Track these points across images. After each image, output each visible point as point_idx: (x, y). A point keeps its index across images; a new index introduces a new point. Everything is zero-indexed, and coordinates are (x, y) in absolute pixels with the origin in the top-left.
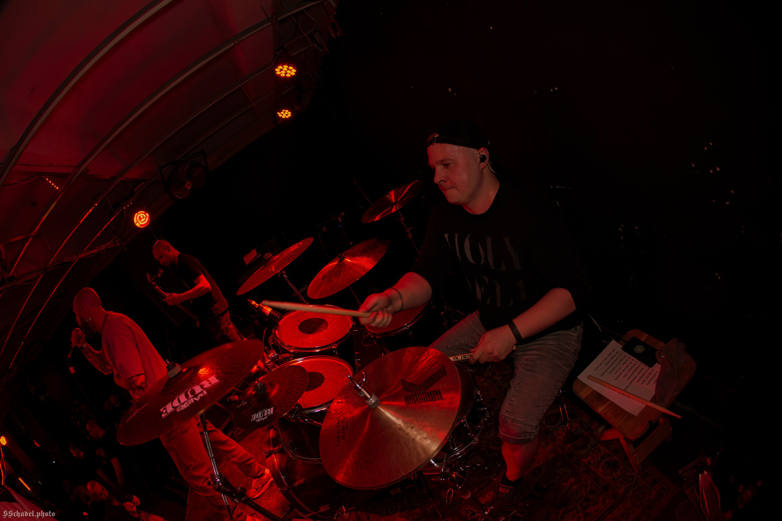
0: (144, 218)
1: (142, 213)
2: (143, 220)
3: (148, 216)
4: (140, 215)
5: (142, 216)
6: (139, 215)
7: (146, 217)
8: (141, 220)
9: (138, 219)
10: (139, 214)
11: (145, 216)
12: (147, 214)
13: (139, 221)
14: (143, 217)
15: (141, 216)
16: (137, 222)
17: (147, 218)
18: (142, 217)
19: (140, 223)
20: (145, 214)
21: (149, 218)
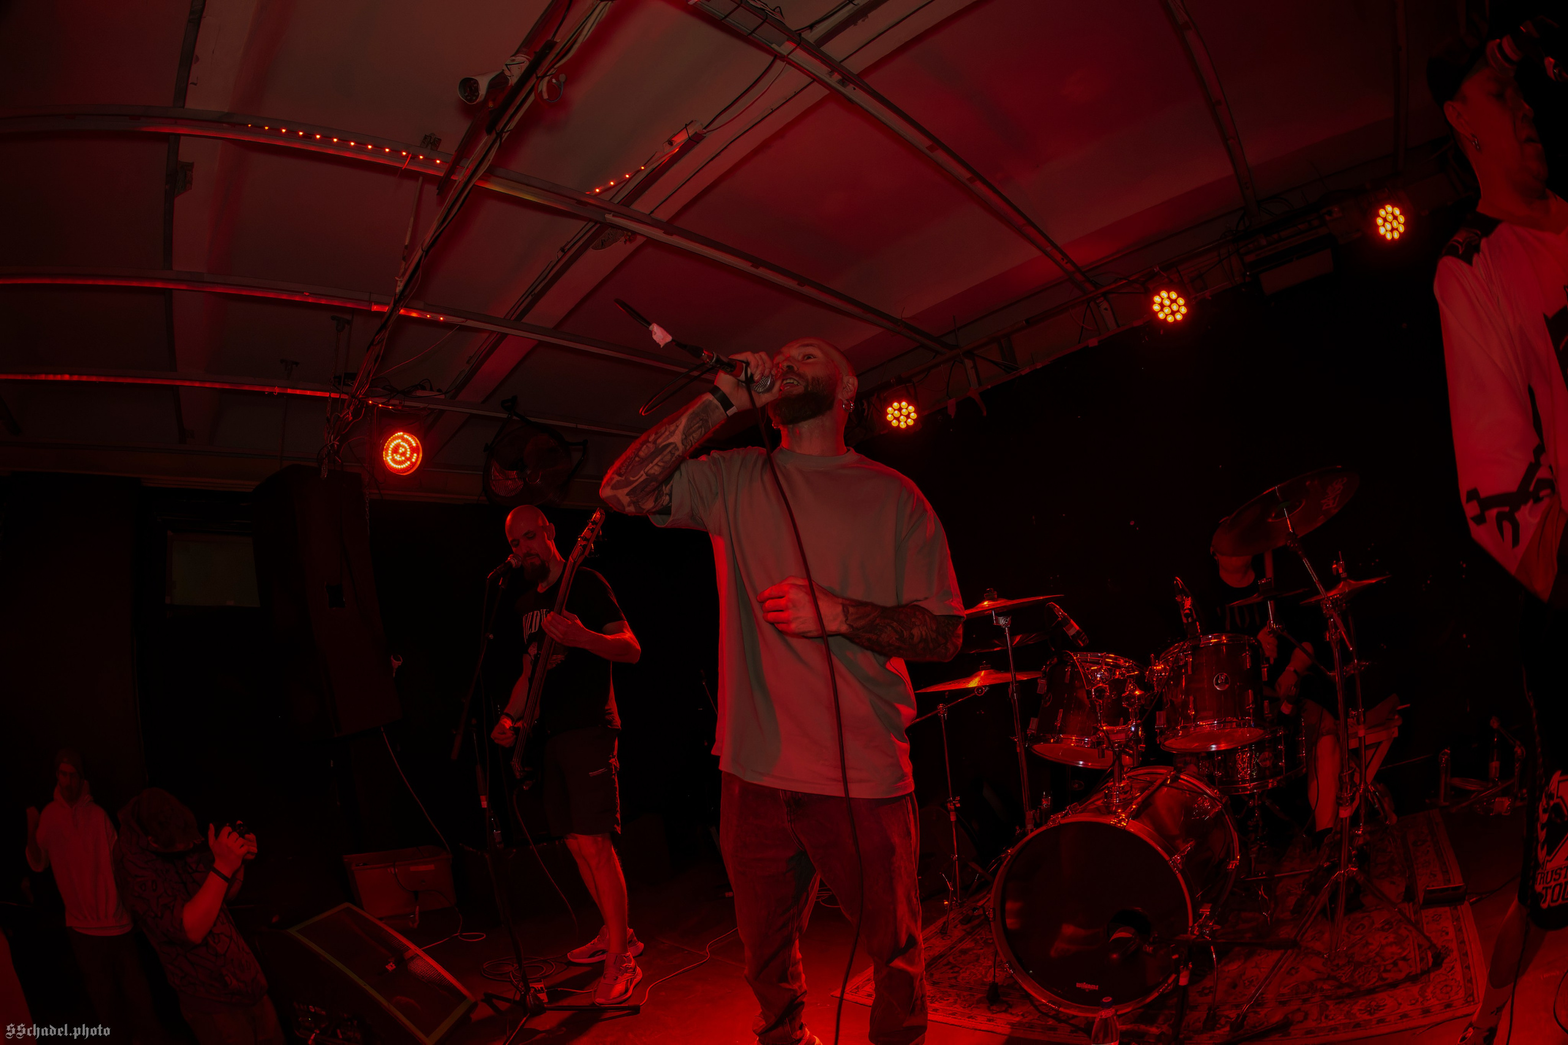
0: (403, 458)
1: (410, 444)
2: (398, 457)
3: (414, 460)
4: (402, 443)
5: (403, 450)
6: (400, 440)
8: (395, 455)
9: (392, 445)
10: (404, 440)
11: (408, 456)
12: (416, 456)
13: (390, 452)
14: (403, 454)
15: (403, 447)
16: (386, 450)
17: (409, 463)
18: (401, 450)
19: (388, 458)
20: (414, 450)
21: (413, 464)
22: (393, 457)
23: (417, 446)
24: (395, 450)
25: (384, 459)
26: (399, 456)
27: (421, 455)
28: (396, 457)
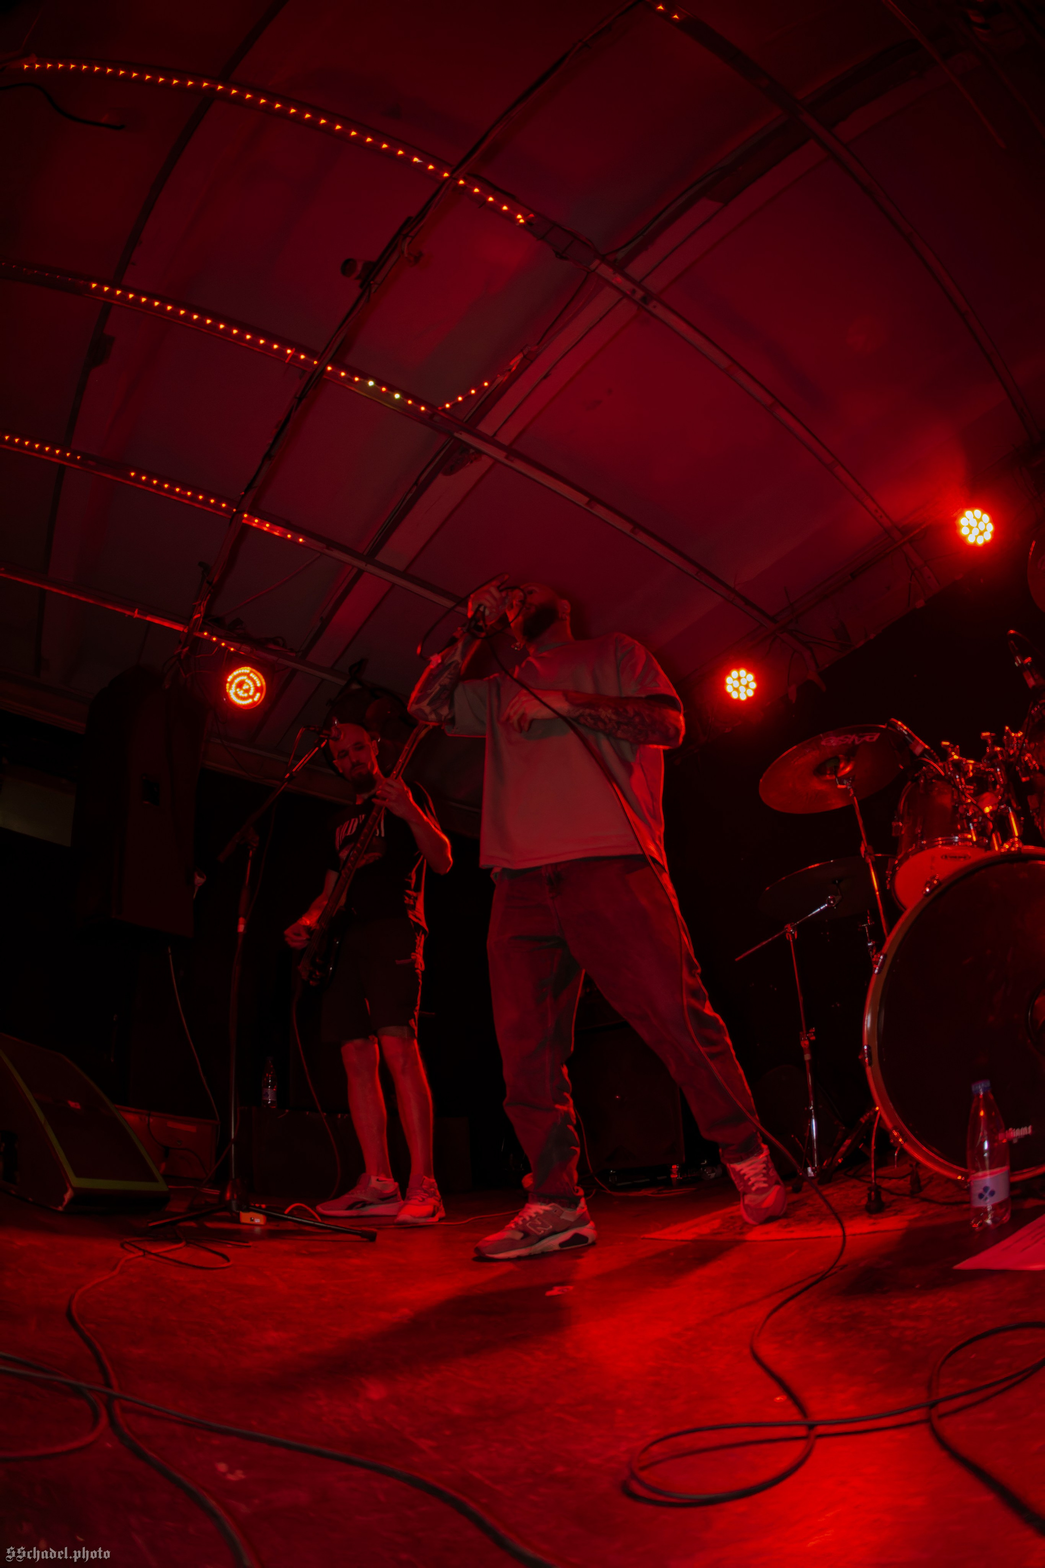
0: (246, 695)
1: (254, 682)
2: (241, 693)
3: (256, 699)
4: (247, 680)
5: (248, 686)
6: (245, 676)
7: (252, 697)
8: (238, 690)
9: (237, 681)
10: (248, 675)
11: (251, 693)
12: (258, 695)
13: (234, 686)
14: (247, 691)
15: (248, 684)
16: (231, 683)
17: (250, 701)
18: (245, 687)
19: (230, 690)
20: (257, 690)
21: (254, 703)
22: (236, 692)
23: (262, 686)
24: (240, 685)
25: (227, 691)
26: (242, 691)
27: (263, 697)
28: (238, 693)
